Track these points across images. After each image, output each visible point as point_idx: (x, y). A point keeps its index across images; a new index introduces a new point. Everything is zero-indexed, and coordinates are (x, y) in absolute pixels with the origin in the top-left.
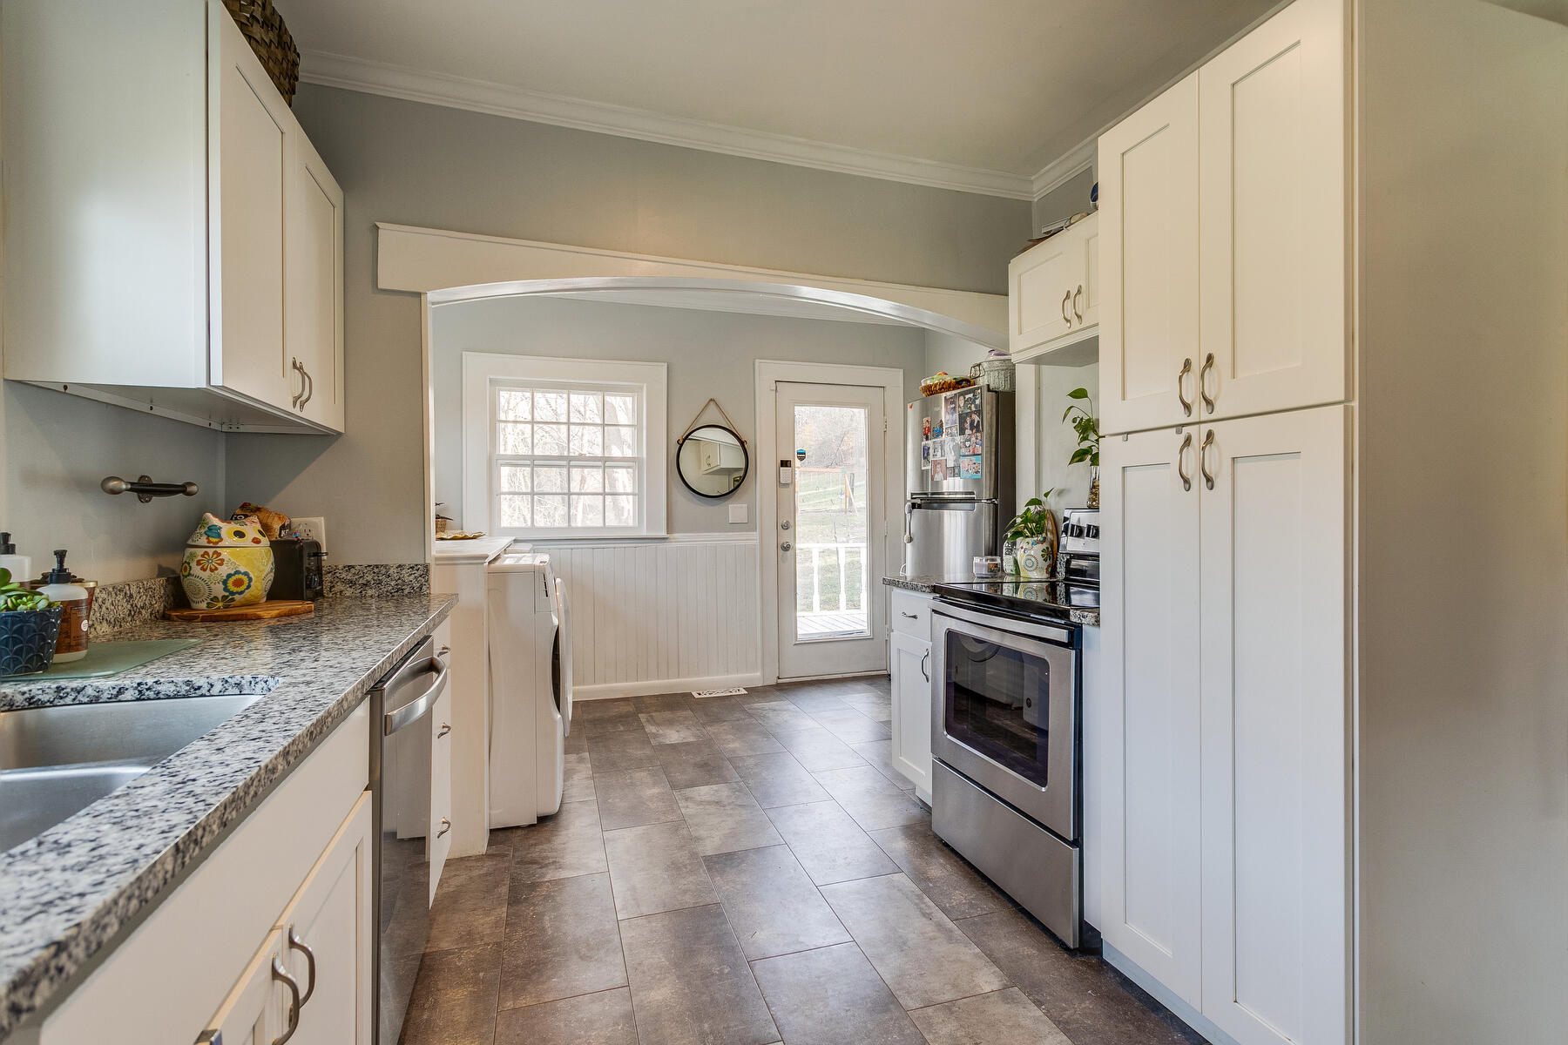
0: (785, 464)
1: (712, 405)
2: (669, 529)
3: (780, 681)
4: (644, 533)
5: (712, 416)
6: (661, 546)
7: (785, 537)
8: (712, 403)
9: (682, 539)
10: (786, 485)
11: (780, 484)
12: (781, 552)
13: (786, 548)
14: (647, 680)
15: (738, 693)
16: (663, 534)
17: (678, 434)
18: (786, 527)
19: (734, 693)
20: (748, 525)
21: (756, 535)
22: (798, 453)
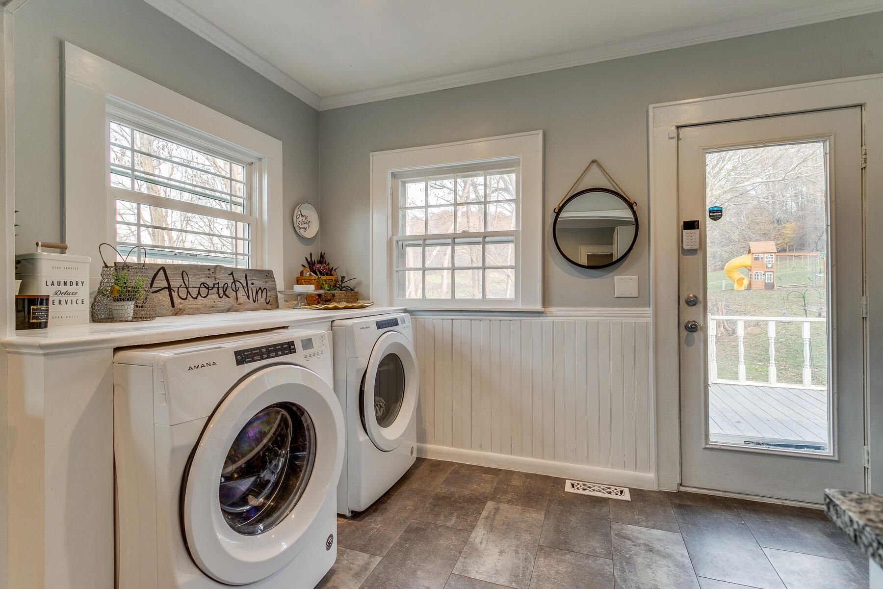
0: (690, 225)
1: (595, 168)
2: (545, 302)
3: (682, 489)
4: (520, 307)
5: (596, 178)
6: (536, 320)
7: (691, 314)
8: (594, 166)
9: (558, 313)
10: (693, 252)
11: (683, 252)
12: (684, 333)
13: (692, 328)
14: (522, 455)
15: (618, 497)
16: (538, 307)
17: (554, 202)
18: (692, 302)
19: (613, 496)
20: (640, 300)
21: (649, 311)
22: (710, 212)
